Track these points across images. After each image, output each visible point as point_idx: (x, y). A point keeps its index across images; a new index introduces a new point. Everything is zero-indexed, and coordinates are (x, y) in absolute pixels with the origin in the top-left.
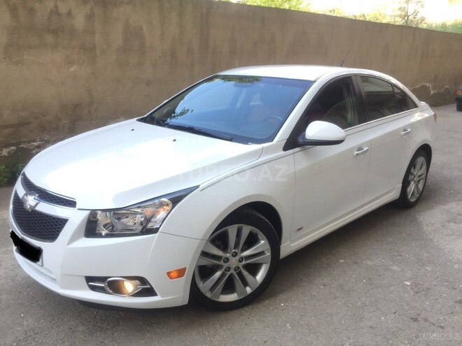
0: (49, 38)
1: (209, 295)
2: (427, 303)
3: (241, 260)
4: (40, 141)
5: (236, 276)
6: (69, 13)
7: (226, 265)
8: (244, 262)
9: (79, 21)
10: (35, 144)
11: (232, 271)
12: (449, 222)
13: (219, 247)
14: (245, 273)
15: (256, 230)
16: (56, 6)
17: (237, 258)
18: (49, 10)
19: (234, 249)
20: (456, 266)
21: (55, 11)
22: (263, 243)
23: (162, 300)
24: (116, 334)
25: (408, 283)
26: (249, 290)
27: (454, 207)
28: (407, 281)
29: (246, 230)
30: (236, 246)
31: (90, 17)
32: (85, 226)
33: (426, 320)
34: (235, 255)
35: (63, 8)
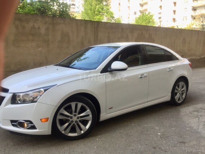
1: (63, 132)
2: (164, 142)
3: (78, 118)
5: (76, 125)
6: (39, 28)
7: (71, 120)
8: (80, 119)
9: (43, 31)
11: (74, 123)
12: (194, 111)
13: (68, 112)
14: (80, 124)
15: (85, 105)
16: (34, 25)
17: (76, 117)
18: (31, 27)
19: (75, 113)
20: (188, 129)
21: (33, 27)
22: (88, 111)
23: (39, 131)
24: (23, 146)
25: (159, 134)
26: (82, 132)
27: (200, 106)
28: (159, 133)
29: (80, 105)
30: (76, 112)
31: (47, 29)
32: (11, 100)
33: (159, 148)
34: (75, 115)
35: (36, 26)
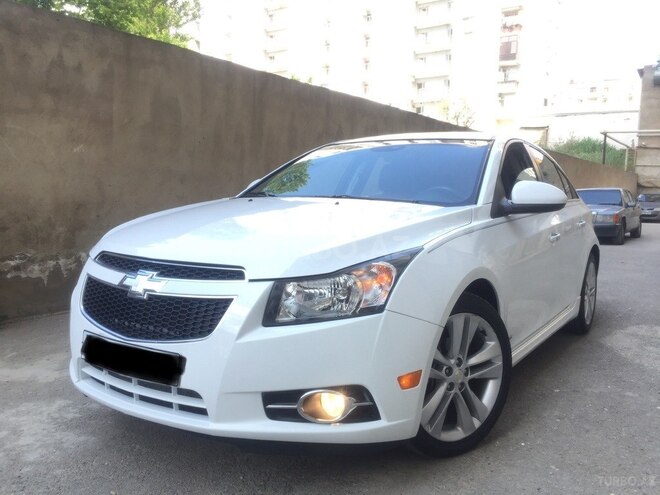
0: (47, 101)
1: (428, 429)
3: (466, 372)
4: (20, 259)
5: (462, 398)
6: (79, 68)
7: (448, 379)
8: (470, 377)
9: (92, 81)
10: (12, 263)
11: (456, 390)
14: (472, 394)
15: (486, 324)
16: (60, 56)
17: (462, 368)
18: (50, 60)
19: (460, 353)
21: (59, 62)
22: (492, 346)
23: (389, 427)
26: (477, 423)
29: (475, 323)
30: (462, 349)
31: (107, 76)
32: (264, 308)
35: (70, 59)
